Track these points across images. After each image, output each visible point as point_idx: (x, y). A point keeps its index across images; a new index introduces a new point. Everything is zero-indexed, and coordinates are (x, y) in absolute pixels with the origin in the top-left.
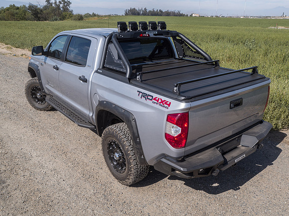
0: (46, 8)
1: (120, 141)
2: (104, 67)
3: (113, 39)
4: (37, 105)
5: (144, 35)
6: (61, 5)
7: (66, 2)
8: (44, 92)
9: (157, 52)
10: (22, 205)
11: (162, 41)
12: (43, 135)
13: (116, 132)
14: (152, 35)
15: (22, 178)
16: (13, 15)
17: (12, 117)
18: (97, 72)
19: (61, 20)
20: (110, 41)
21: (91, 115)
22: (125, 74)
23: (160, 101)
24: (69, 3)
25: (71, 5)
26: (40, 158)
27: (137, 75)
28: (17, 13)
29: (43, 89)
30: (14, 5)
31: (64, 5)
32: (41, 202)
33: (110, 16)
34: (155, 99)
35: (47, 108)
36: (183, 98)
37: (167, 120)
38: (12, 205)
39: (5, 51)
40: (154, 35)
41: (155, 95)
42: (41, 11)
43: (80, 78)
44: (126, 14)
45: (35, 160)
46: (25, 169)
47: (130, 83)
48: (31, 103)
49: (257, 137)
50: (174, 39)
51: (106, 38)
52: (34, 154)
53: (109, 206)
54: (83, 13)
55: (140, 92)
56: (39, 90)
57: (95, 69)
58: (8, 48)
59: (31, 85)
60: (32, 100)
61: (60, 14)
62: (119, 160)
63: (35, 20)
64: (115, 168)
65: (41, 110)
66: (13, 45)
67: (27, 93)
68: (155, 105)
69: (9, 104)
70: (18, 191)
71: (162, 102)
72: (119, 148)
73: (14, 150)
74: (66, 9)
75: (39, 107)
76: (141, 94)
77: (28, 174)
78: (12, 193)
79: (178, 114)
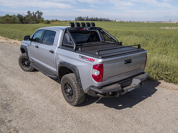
0: (27, 16)
1: (70, 82)
2: (62, 45)
3: (67, 31)
4: (25, 68)
5: (83, 29)
6: (37, 15)
7: (39, 13)
8: (30, 61)
9: (91, 39)
10: (20, 115)
11: (93, 33)
12: (29, 84)
13: (68, 77)
14: (87, 29)
15: (19, 103)
16: (8, 20)
17: (11, 75)
18: (59, 47)
19: (36, 23)
20: (66, 32)
21: (56, 70)
22: (73, 47)
23: (90, 59)
24: (41, 14)
25: (42, 15)
26: (28, 94)
27: (79, 48)
28: (10, 20)
29: (29, 59)
30: (8, 15)
31: (39, 15)
32: (29, 114)
33: (66, 21)
34: (87, 59)
35: (31, 70)
36: (101, 57)
37: (93, 68)
38: (14, 115)
39: (4, 41)
40: (89, 29)
41: (87, 57)
42: (25, 18)
43: (50, 51)
44: (76, 20)
45: (25, 95)
46: (20, 99)
47: (75, 52)
48: (21, 67)
49: (140, 79)
50: (100, 31)
51: (64, 30)
52: (25, 92)
53: (65, 115)
54: (50, 19)
55: (80, 56)
56: (27, 60)
57: (58, 46)
58: (6, 39)
59: (22, 57)
60: (22, 65)
61: (36, 20)
62: (70, 92)
63: (21, 23)
64: (68, 97)
65: (27, 71)
66: (9, 37)
67: (20, 62)
68: (87, 61)
69: (9, 68)
70: (17, 109)
71: (91, 59)
72: (70, 86)
73: (14, 90)
74: (39, 17)
75: (26, 70)
76: (81, 57)
77: (21, 101)
78: (14, 110)
79: (98, 65)
